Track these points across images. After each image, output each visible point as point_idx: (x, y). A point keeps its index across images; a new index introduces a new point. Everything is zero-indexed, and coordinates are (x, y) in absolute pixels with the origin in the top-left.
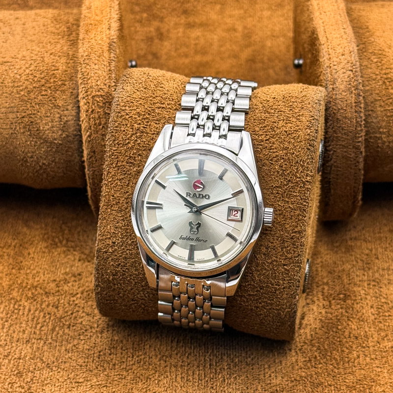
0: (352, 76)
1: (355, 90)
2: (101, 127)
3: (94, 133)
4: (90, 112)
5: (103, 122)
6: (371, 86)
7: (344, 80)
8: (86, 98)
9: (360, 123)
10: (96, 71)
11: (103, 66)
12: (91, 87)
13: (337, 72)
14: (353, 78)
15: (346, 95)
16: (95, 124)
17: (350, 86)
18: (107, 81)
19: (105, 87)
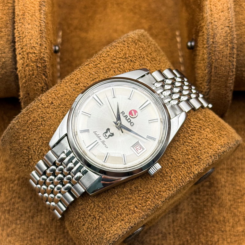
0: (229, 31)
1: (230, 43)
2: (34, 77)
3: (28, 81)
4: (25, 65)
5: (35, 74)
6: (241, 31)
7: (222, 35)
8: (22, 54)
9: (232, 69)
10: (29, 31)
11: (35, 26)
12: (26, 45)
13: (217, 28)
14: (229, 33)
15: (223, 48)
16: (29, 75)
17: (226, 40)
18: (39, 40)
19: (37, 45)
